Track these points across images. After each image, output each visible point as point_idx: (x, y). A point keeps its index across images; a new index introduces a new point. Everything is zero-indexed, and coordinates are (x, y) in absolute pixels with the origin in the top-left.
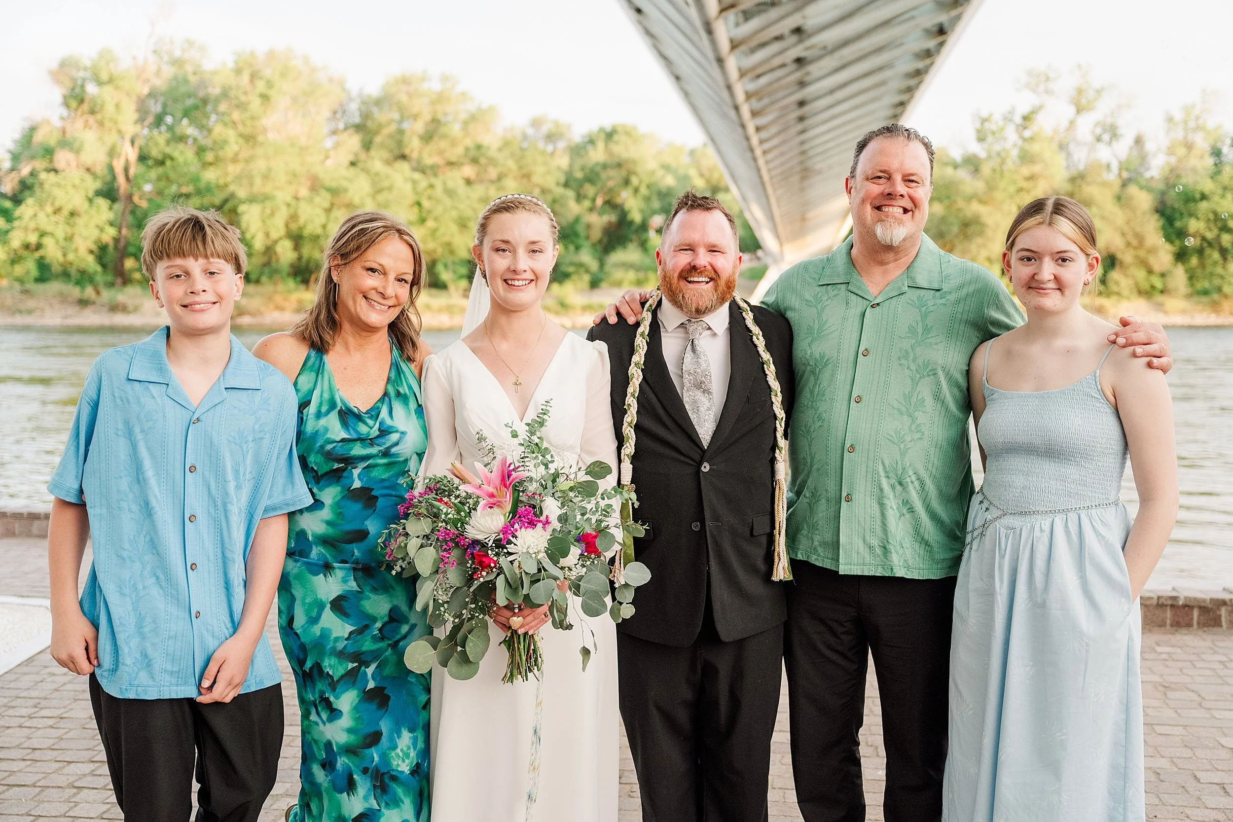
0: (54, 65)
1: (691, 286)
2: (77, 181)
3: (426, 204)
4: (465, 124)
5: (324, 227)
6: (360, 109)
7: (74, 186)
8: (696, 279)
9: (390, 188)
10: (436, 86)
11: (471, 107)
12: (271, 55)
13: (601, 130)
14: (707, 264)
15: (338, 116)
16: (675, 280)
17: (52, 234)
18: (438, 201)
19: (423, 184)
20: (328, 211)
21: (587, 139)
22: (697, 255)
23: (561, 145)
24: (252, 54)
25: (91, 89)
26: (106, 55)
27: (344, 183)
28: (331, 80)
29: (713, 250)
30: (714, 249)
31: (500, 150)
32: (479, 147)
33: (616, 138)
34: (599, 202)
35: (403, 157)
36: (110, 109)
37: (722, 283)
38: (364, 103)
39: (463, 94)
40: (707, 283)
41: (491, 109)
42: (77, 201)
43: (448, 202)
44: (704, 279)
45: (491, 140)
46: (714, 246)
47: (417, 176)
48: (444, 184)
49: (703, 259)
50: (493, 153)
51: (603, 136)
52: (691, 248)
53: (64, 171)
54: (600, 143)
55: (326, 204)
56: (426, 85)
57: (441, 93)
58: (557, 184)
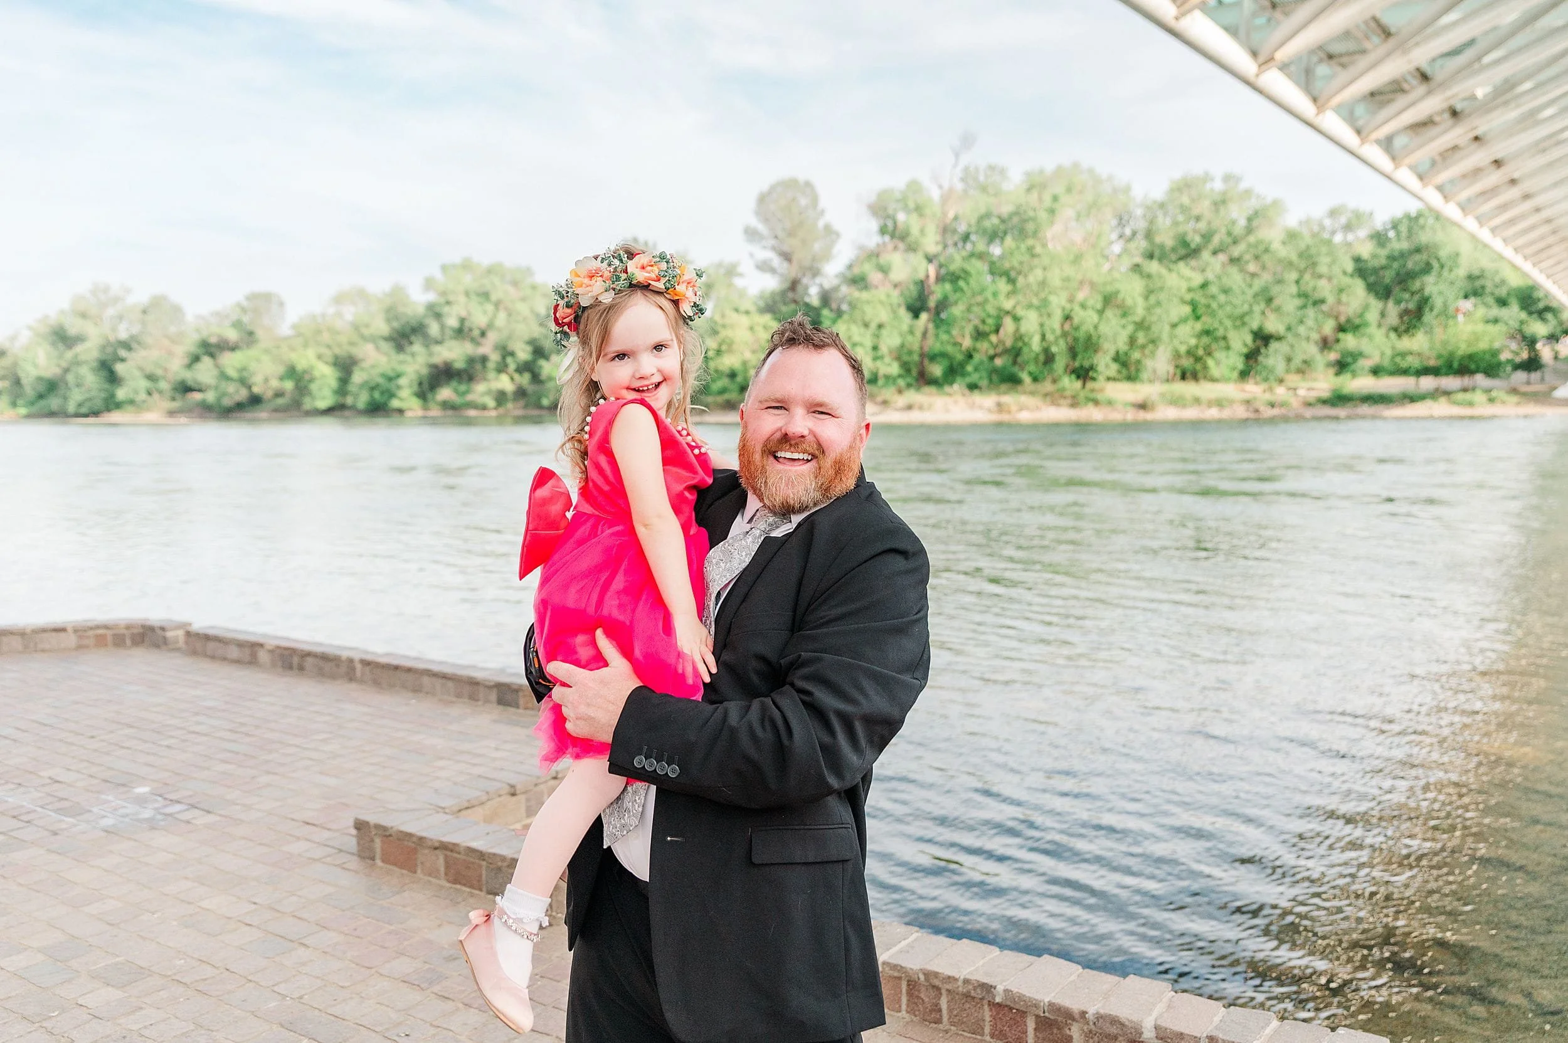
0: (873, 198)
1: (779, 467)
2: (883, 297)
4: (1249, 219)
5: (1096, 327)
6: (1145, 215)
7: (881, 302)
8: (788, 455)
9: (1162, 289)
10: (1218, 185)
11: (1253, 203)
12: (1059, 171)
13: (1406, 214)
14: (806, 433)
15: (1124, 222)
16: (757, 457)
17: (861, 345)
18: (1213, 297)
20: (1101, 312)
21: (1389, 225)
22: (792, 417)
23: (1362, 233)
24: (1041, 172)
25: (901, 217)
26: (914, 186)
27: (1117, 286)
28: (1116, 189)
29: (818, 409)
30: (820, 409)
31: (1283, 242)
32: (1262, 243)
33: (1421, 223)
36: (915, 231)
37: (828, 462)
38: (1148, 208)
39: (1247, 191)
40: (808, 461)
41: (1276, 203)
42: (884, 315)
43: (1222, 298)
44: (801, 456)
45: (1272, 235)
46: (821, 405)
49: (800, 423)
50: (1276, 246)
51: (1406, 221)
52: (781, 406)
53: (876, 287)
54: (1403, 229)
55: (1099, 306)
56: (1208, 186)
57: (1224, 193)
58: (1345, 273)
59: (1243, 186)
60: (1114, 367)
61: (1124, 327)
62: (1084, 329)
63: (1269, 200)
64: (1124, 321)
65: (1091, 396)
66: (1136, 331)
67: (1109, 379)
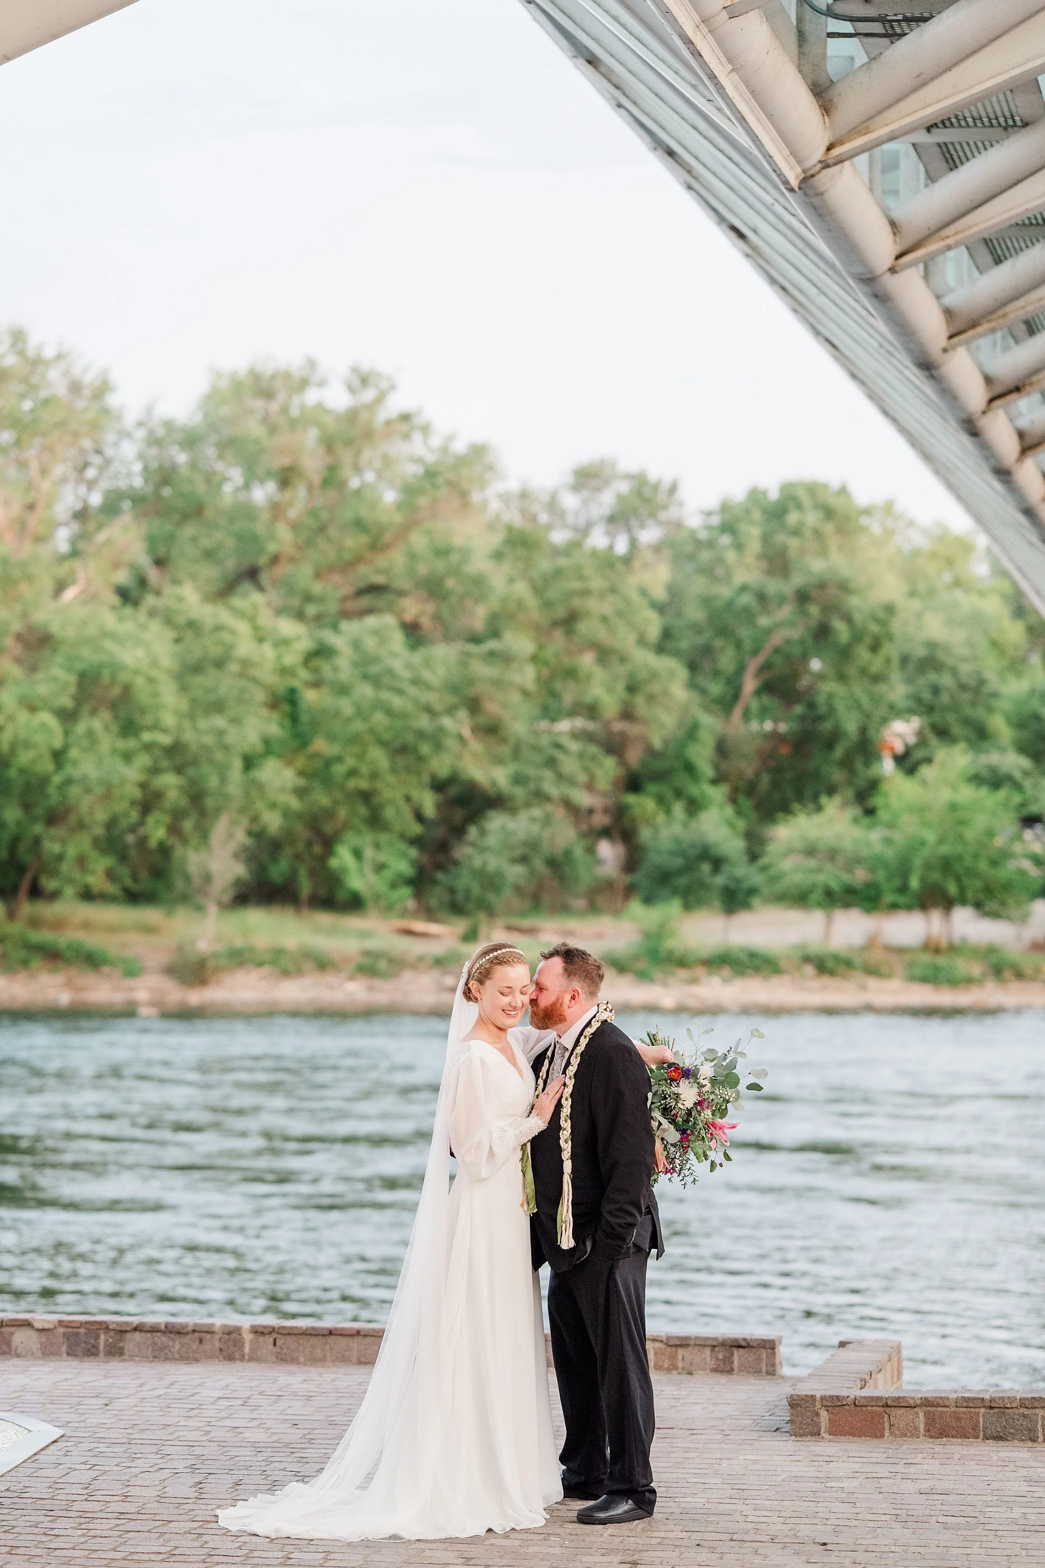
3: (310, 696)
4: (410, 491)
5: (58, 756)
6: (141, 456)
9: (223, 660)
10: (337, 398)
13: (755, 495)
15: (91, 473)
18: (343, 690)
19: (305, 644)
20: (71, 719)
21: (716, 520)
23: (649, 535)
28: (75, 387)
31: (498, 556)
32: (443, 552)
33: (793, 518)
34: (750, 685)
35: (252, 574)
39: (405, 417)
41: (478, 452)
43: (364, 692)
47: (288, 627)
48: (357, 645)
50: (479, 564)
51: (757, 515)
54: (753, 534)
55: (66, 701)
56: (312, 396)
57: (352, 416)
58: (642, 641)
59: (395, 404)
60: (101, 864)
61: (127, 757)
62: (24, 758)
63: (459, 447)
64: (131, 744)
65: (38, 936)
66: (155, 771)
67: (87, 895)
